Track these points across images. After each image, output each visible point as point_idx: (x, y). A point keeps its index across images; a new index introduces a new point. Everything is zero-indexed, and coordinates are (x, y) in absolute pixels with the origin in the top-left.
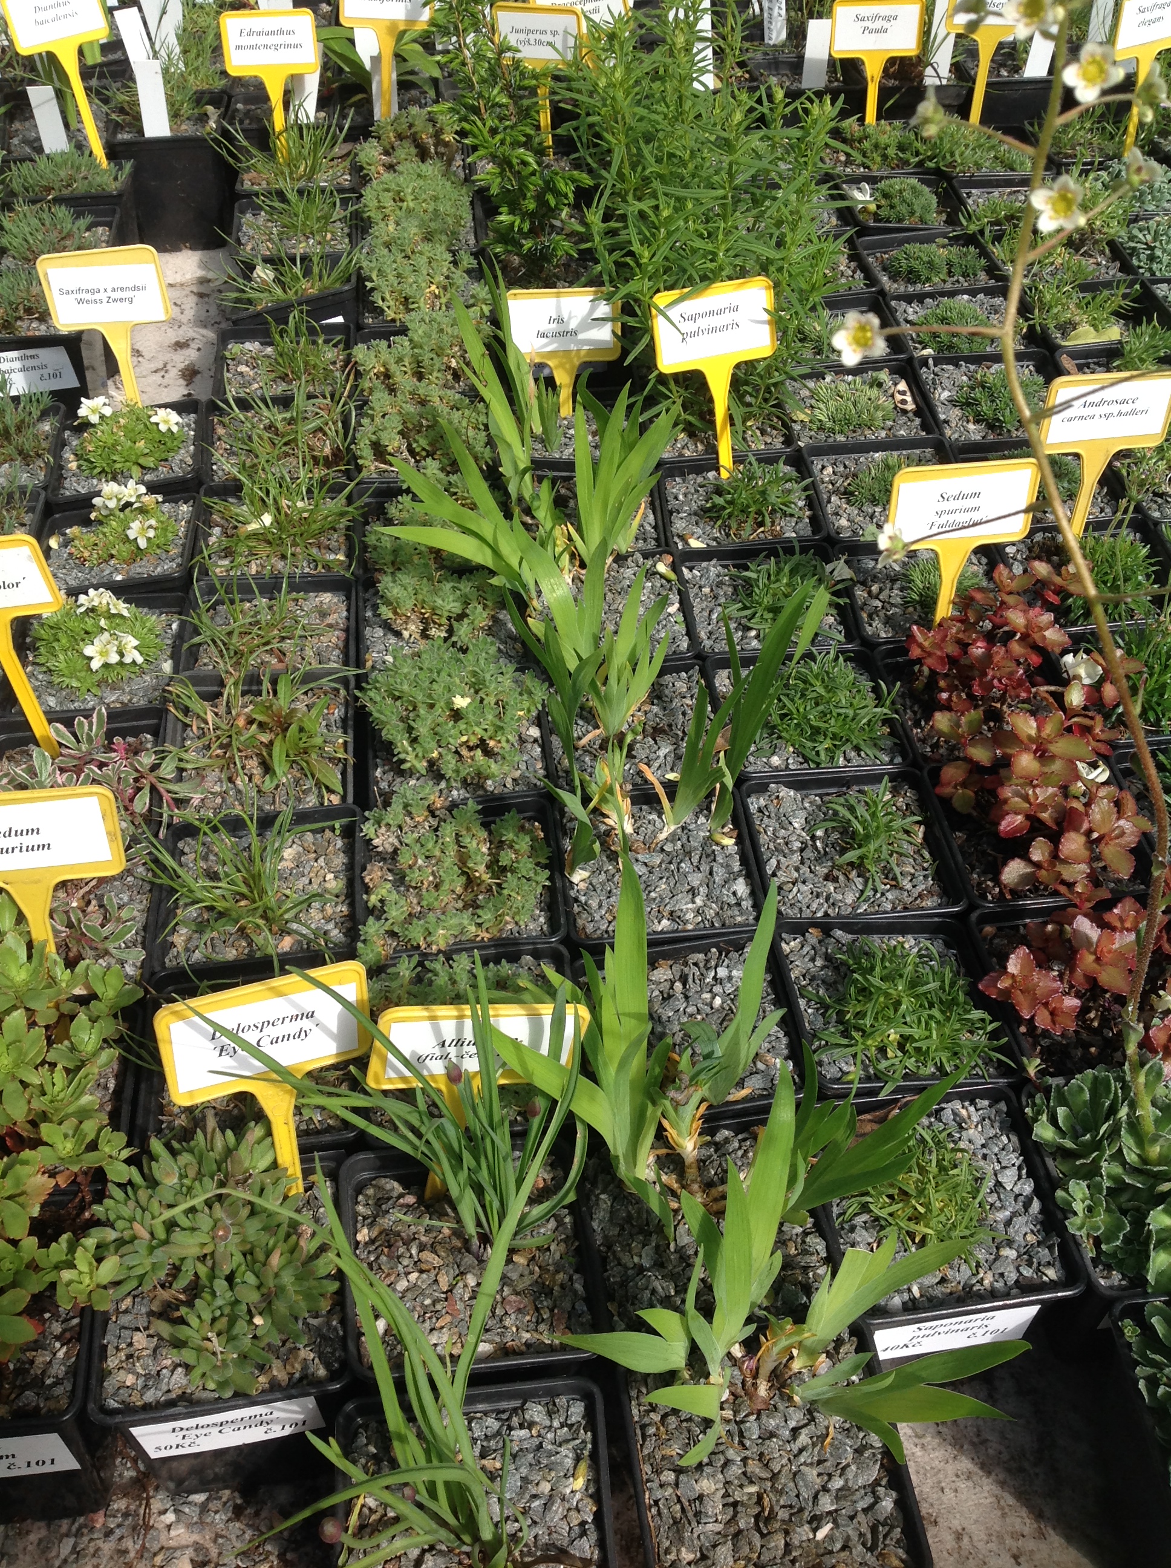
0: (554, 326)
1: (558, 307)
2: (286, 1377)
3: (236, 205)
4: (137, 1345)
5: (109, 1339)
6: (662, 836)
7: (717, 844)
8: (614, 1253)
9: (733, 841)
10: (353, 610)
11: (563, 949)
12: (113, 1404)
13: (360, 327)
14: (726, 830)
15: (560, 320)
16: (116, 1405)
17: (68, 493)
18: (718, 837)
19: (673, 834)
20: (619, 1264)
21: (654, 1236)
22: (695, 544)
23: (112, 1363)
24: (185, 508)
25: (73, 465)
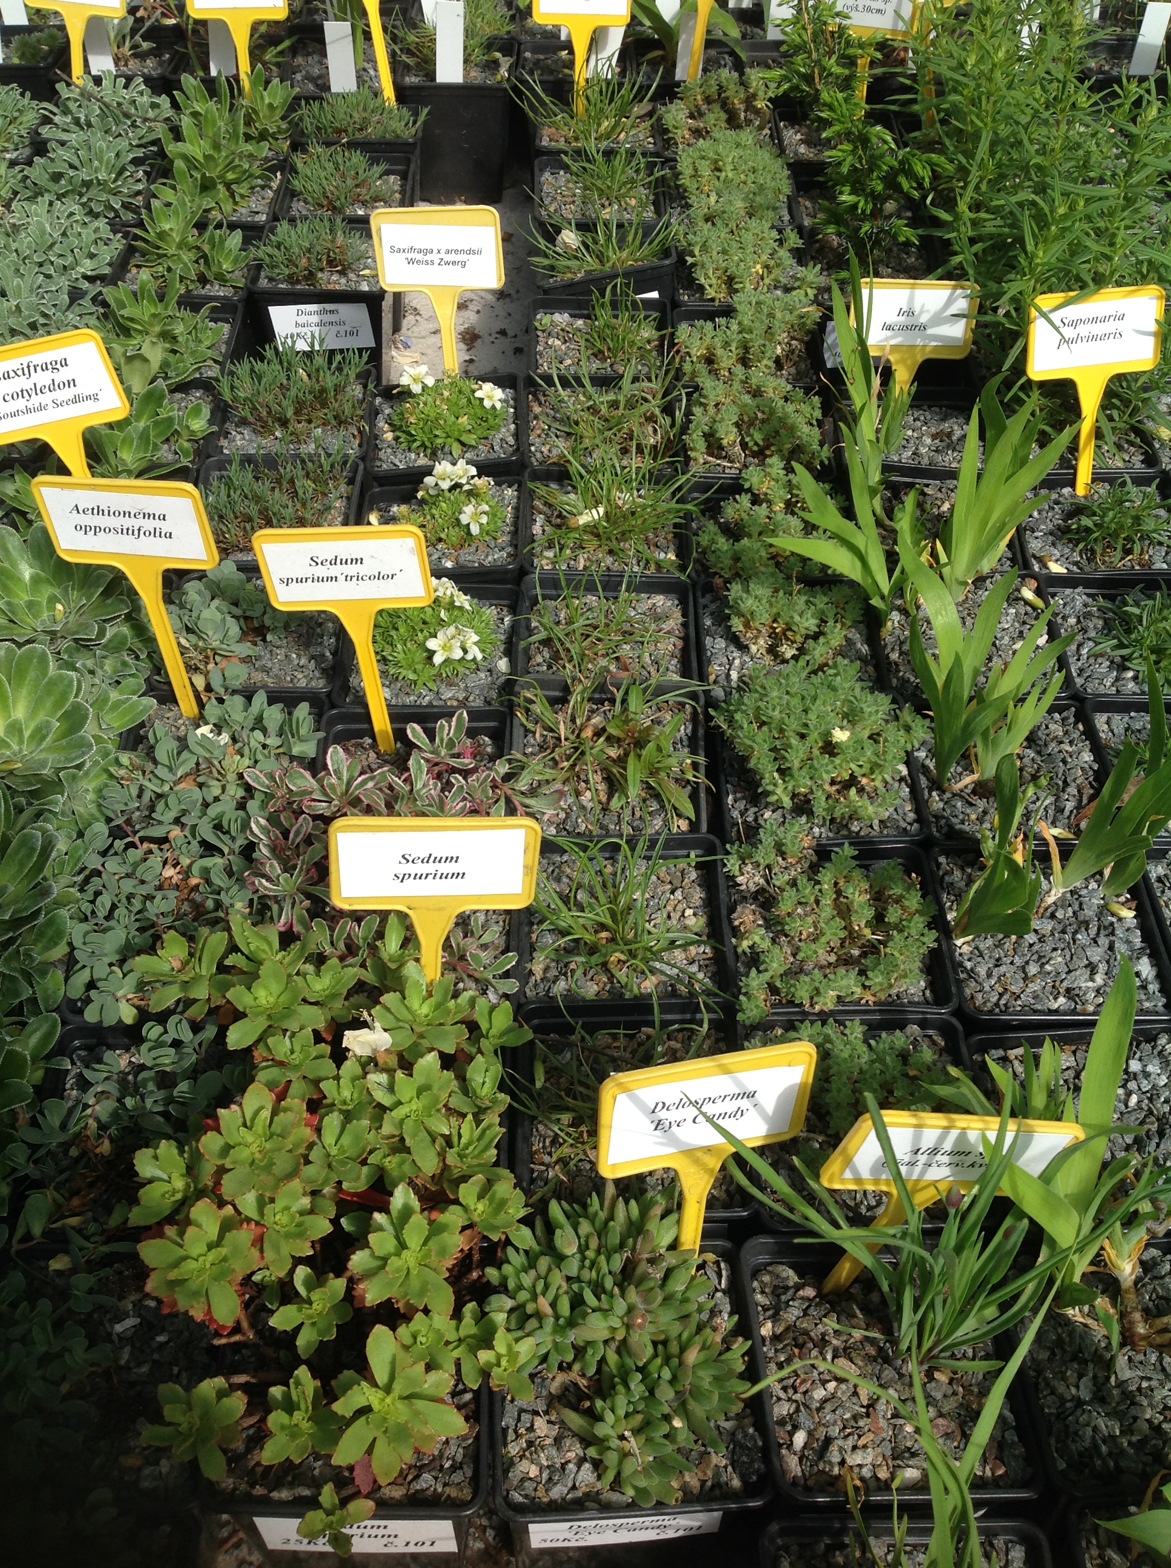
0: (902, 319)
1: (911, 299)
2: (697, 1484)
3: (536, 162)
4: (539, 1433)
5: (508, 1421)
6: (1050, 900)
7: (1113, 915)
8: (1046, 1379)
9: (1132, 914)
10: (692, 616)
11: (955, 1021)
12: (517, 1497)
13: (676, 304)
14: (1122, 899)
15: (910, 313)
16: (521, 1499)
17: (385, 466)
18: (1115, 907)
19: (1063, 899)
20: (1053, 1393)
21: (1091, 1366)
22: (1056, 568)
23: (513, 1449)
24: (510, 492)
25: (389, 436)
